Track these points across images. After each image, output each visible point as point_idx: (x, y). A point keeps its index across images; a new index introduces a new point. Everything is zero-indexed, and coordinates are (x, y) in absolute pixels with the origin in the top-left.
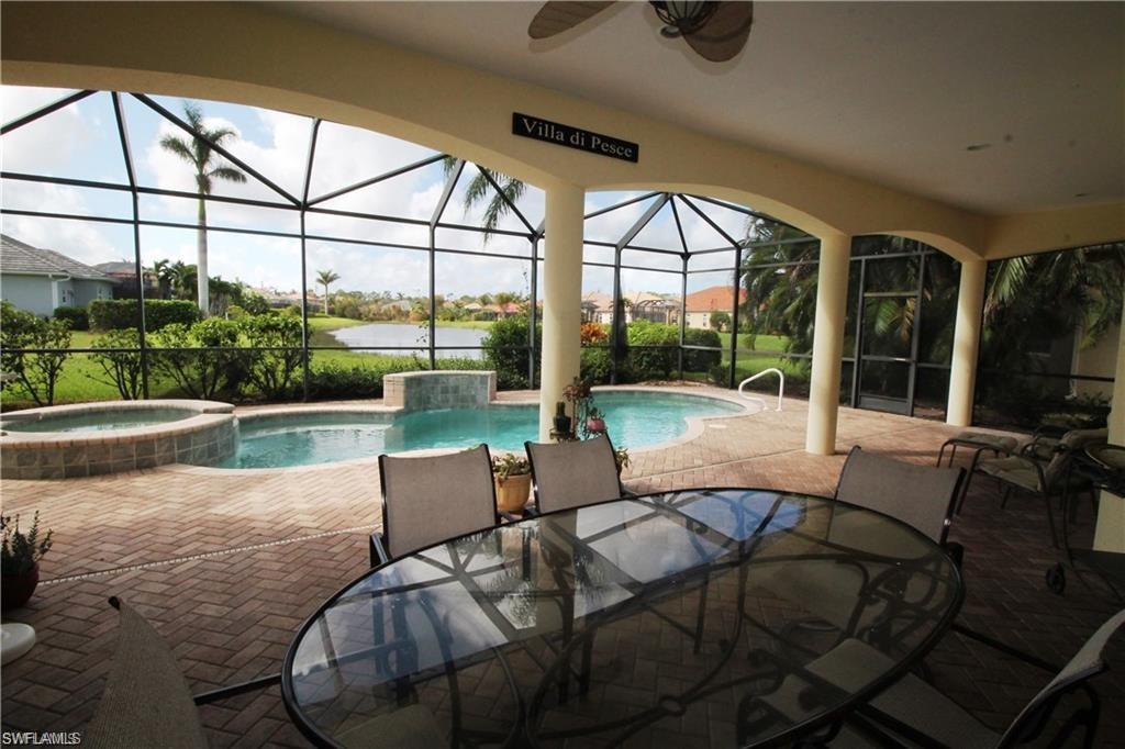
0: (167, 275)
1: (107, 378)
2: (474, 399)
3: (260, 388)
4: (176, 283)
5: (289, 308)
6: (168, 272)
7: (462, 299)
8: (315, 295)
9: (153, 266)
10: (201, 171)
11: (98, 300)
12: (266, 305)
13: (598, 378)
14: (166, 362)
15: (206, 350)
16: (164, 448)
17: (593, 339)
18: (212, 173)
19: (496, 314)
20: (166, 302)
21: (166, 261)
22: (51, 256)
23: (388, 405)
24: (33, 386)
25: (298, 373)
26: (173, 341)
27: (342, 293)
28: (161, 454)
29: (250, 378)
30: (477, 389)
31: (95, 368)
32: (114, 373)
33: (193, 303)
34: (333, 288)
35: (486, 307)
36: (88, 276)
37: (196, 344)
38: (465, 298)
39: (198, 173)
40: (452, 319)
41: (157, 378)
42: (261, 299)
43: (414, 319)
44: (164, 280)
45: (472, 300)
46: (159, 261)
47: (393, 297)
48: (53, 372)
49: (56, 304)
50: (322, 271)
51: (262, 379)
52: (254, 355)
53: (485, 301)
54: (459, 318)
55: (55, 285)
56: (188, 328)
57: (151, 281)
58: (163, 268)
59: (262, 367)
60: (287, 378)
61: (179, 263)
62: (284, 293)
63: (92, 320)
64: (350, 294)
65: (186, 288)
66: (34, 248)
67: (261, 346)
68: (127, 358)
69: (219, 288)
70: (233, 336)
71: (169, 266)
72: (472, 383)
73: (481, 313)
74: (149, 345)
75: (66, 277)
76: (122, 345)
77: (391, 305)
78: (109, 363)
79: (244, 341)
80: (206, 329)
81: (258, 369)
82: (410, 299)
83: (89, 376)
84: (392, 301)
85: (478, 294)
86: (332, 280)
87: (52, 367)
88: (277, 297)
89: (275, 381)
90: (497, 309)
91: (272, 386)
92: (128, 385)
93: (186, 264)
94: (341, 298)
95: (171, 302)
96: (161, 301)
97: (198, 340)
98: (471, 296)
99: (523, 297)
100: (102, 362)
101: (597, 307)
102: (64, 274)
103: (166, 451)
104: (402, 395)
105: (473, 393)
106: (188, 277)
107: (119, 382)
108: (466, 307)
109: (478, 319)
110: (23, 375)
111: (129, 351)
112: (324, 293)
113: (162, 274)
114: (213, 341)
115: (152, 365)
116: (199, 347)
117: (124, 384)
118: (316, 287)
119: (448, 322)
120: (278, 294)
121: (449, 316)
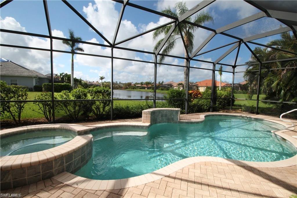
0: (63, 77)
1: (40, 111)
2: (173, 119)
3: (95, 114)
4: (65, 79)
5: (93, 86)
6: (63, 76)
7: (135, 83)
8: (99, 83)
9: (60, 75)
10: (72, 49)
11: (45, 83)
12: (87, 85)
13: (206, 110)
14: (61, 105)
15: (76, 101)
16: (58, 164)
17: (199, 95)
18: (75, 49)
19: (145, 87)
20: (63, 84)
21: (63, 73)
22: (34, 72)
23: (144, 122)
24: (13, 114)
25: (107, 108)
26: (64, 97)
27: (105, 82)
28: (57, 168)
29: (91, 110)
30: (174, 115)
31: (36, 107)
32: (42, 109)
33: (70, 84)
34: (103, 81)
35: (142, 86)
36: (43, 77)
37: (72, 98)
38: (136, 83)
39: (71, 49)
40: (134, 89)
41: (58, 111)
42: (86, 83)
43: (124, 89)
44: (62, 78)
45: (138, 84)
46: (61, 73)
47: (118, 83)
48: (20, 108)
49: (34, 85)
50: (101, 76)
51: (96, 111)
52: (93, 102)
53: (142, 84)
54: (136, 89)
55: (34, 79)
56: (70, 92)
57: (59, 79)
58: (62, 75)
59: (95, 106)
60: (104, 110)
61: (66, 73)
62: (91, 82)
63: (43, 89)
64: (107, 82)
65: (68, 80)
66: (29, 70)
67: (95, 99)
68: (47, 104)
69: (76, 80)
70: (85, 95)
71: (64, 74)
72: (172, 113)
73: (141, 87)
74: (56, 98)
75: (37, 77)
76: (46, 99)
77: (118, 85)
78: (41, 105)
79: (89, 97)
80: (76, 92)
81: (94, 107)
82: (122, 83)
83: (33, 110)
84: (118, 84)
85: (139, 82)
86: (103, 79)
87: (20, 107)
88: (89, 83)
89: (100, 111)
90: (145, 86)
91: (98, 113)
92: (48, 113)
93: (68, 74)
94: (105, 83)
95: (64, 84)
96: (61, 84)
97: (73, 96)
98: (138, 83)
99: (152, 82)
100: (38, 105)
101: (173, 85)
102: (36, 76)
103: (59, 166)
104: (149, 118)
105: (173, 117)
106: (68, 77)
107: (44, 113)
108: (137, 85)
109: (140, 89)
110: (9, 110)
111: (48, 101)
112: (101, 82)
113: (62, 77)
114: (79, 97)
115: (57, 106)
116: (74, 99)
117: (46, 113)
118: (99, 81)
119: (132, 89)
120: (90, 82)
121: (133, 88)
